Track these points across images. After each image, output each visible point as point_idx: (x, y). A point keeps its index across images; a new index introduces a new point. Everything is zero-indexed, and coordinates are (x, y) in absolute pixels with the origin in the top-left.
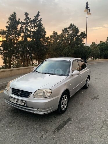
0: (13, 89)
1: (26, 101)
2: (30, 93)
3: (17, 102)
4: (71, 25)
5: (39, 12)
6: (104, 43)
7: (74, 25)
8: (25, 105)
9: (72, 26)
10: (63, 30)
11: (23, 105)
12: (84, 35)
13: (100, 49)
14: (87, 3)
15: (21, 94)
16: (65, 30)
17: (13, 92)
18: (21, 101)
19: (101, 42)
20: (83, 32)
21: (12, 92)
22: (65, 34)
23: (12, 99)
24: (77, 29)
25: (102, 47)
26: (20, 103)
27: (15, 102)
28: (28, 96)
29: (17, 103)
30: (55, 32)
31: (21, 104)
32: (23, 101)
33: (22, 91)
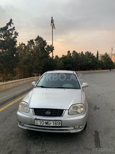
0: (34, 109)
1: (61, 121)
2: (63, 110)
3: (47, 123)
4: (38, 37)
5: (11, 20)
6: (66, 57)
7: (41, 37)
8: (60, 125)
9: (39, 39)
10: (28, 42)
11: (57, 125)
12: (51, 49)
13: (63, 62)
14: (52, 17)
15: (51, 114)
16: (31, 42)
17: (37, 113)
18: (54, 122)
19: (63, 55)
20: (50, 46)
21: (35, 113)
22: (31, 46)
23: (39, 121)
24: (45, 41)
25: (65, 60)
26: (52, 125)
27: (45, 125)
28: (62, 114)
29: (48, 125)
30: (22, 43)
31: (54, 125)
32: (57, 122)
33: (51, 110)
